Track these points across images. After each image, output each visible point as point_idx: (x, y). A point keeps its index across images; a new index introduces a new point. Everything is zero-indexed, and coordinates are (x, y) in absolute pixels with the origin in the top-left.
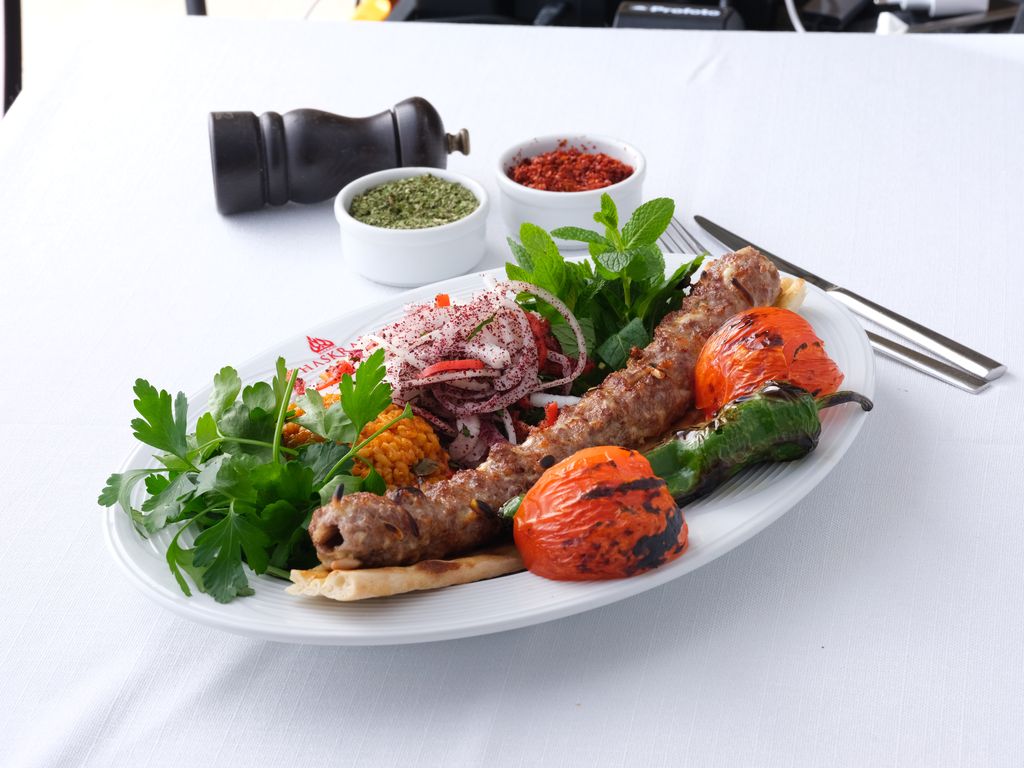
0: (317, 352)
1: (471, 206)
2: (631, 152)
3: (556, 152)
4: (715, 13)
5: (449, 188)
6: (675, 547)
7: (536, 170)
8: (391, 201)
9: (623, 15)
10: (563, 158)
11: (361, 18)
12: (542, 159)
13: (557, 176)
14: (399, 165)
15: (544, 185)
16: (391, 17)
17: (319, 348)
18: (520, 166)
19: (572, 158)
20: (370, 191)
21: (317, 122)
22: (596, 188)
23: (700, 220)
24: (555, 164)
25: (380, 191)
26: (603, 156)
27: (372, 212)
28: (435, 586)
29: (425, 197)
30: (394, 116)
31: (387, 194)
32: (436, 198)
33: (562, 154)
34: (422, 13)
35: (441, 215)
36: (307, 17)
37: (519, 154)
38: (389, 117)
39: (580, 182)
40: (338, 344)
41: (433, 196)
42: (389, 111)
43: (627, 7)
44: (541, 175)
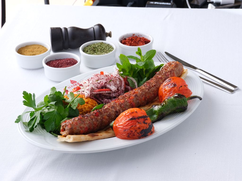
0: (72, 84)
1: (112, 50)
2: (150, 37)
3: (132, 37)
4: (170, 4)
5: (107, 45)
6: (151, 132)
7: (127, 41)
8: (93, 48)
9: (148, 4)
10: (134, 38)
11: (86, 5)
12: (129, 38)
13: (132, 43)
14: (95, 40)
15: (129, 45)
16: (93, 5)
17: (73, 83)
18: (124, 40)
19: (136, 38)
20: (88, 46)
21: (75, 30)
22: (141, 45)
23: (166, 53)
24: (132, 40)
25: (90, 46)
26: (143, 38)
27: (89, 51)
28: (92, 140)
29: (101, 48)
30: (94, 28)
31: (92, 47)
32: (104, 48)
33: (133, 37)
34: (100, 4)
35: (105, 52)
36: (73, 5)
37: (123, 37)
38: (92, 29)
39: (138, 44)
40: (77, 82)
41: (103, 47)
42: (92, 27)
43: (149, 2)
44: (129, 42)
